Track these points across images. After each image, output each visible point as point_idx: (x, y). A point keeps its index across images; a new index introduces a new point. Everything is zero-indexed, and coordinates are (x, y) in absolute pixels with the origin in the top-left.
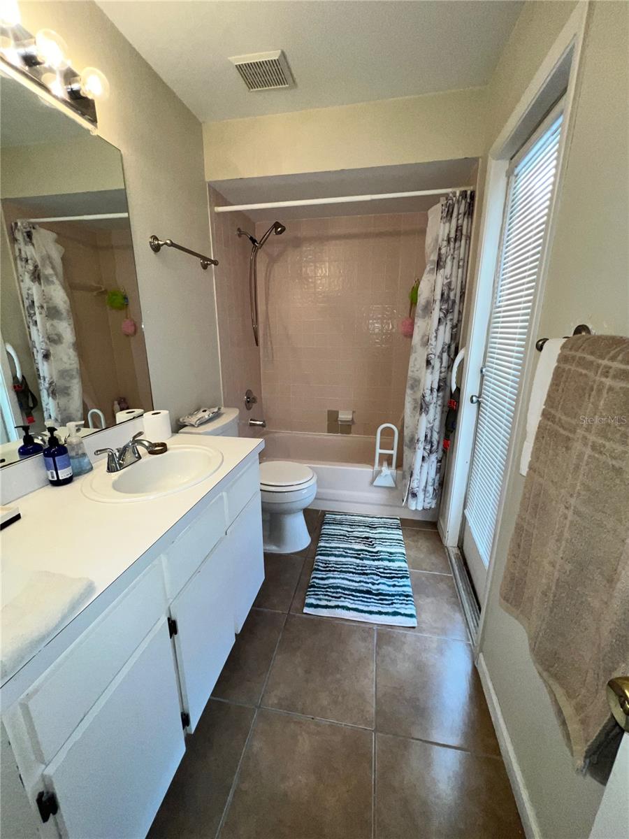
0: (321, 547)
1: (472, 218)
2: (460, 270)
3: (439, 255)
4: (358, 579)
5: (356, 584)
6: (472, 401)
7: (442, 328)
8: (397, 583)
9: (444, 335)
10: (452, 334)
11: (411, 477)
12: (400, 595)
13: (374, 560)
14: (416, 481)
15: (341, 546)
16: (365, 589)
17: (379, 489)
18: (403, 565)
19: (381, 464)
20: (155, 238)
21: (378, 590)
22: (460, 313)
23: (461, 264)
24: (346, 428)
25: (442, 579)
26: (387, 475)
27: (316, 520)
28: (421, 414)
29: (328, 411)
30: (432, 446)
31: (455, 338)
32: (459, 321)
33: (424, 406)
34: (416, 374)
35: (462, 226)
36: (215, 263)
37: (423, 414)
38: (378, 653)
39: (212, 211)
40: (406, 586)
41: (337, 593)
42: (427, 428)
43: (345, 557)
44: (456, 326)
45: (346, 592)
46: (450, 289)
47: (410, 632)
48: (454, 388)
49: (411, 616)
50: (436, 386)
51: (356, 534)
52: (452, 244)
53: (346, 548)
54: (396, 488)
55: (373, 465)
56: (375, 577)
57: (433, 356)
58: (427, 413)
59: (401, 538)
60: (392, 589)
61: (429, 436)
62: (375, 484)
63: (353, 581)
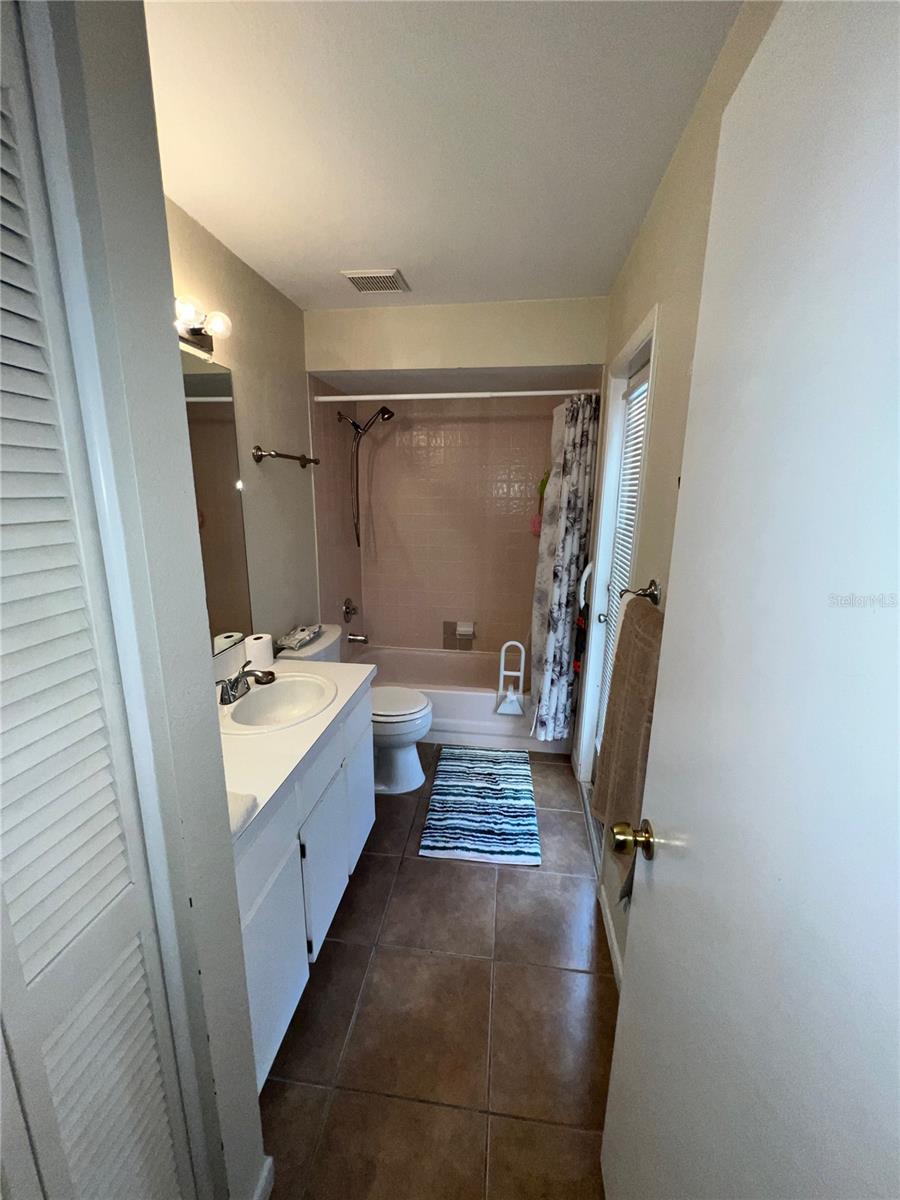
0: (437, 785)
1: (598, 423)
2: (587, 477)
3: (565, 459)
4: (479, 819)
5: (477, 824)
6: (600, 621)
7: (569, 538)
8: (521, 822)
9: (572, 546)
10: (580, 545)
11: (539, 702)
12: (525, 834)
13: (497, 798)
14: (545, 708)
15: (460, 784)
16: (486, 829)
17: (505, 718)
18: (530, 802)
19: (506, 688)
20: (258, 449)
21: (501, 829)
22: (588, 521)
23: (588, 470)
24: (466, 643)
25: (571, 817)
26: (513, 699)
27: (431, 755)
28: (548, 632)
29: (445, 623)
30: (562, 668)
31: (584, 550)
32: (588, 530)
33: (552, 623)
34: (543, 586)
35: (587, 432)
36: (316, 462)
37: (551, 632)
38: (498, 891)
39: (312, 401)
40: (532, 824)
41: (456, 834)
42: (555, 648)
43: (464, 795)
44: (585, 536)
45: (466, 833)
46: (577, 497)
47: (534, 870)
48: (582, 604)
49: (536, 854)
50: (564, 601)
51: (477, 770)
52: (578, 450)
53: (465, 786)
54: (523, 716)
55: (497, 690)
56: (498, 816)
57: (560, 568)
58: (555, 631)
59: (529, 773)
60: (516, 828)
61: (558, 657)
62: (500, 711)
63: (473, 821)
